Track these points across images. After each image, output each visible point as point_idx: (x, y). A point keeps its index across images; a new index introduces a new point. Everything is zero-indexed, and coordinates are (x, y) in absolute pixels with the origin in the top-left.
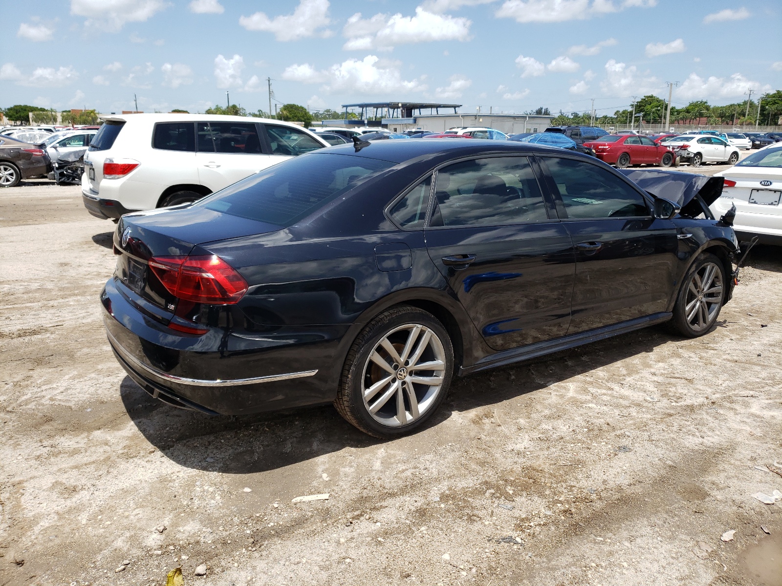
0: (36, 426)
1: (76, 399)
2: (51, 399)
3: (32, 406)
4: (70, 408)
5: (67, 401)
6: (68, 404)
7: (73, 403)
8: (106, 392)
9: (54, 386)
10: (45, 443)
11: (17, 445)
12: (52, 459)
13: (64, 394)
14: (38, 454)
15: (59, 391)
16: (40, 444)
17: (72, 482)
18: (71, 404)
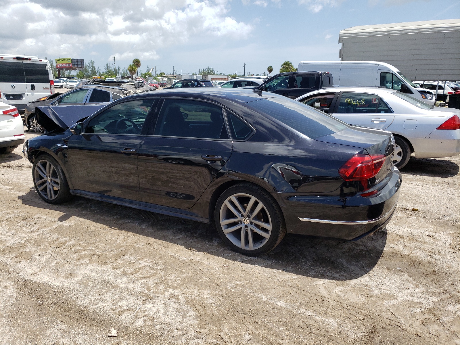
0: (434, 273)
1: (401, 278)
2: (417, 286)
3: (432, 289)
4: (409, 275)
5: (408, 280)
6: (409, 278)
7: (405, 277)
8: (380, 274)
9: (410, 298)
10: (433, 260)
11: (449, 267)
12: (433, 251)
13: (406, 287)
14: (439, 256)
15: (409, 291)
16: (436, 261)
17: (429, 239)
18: (406, 277)
